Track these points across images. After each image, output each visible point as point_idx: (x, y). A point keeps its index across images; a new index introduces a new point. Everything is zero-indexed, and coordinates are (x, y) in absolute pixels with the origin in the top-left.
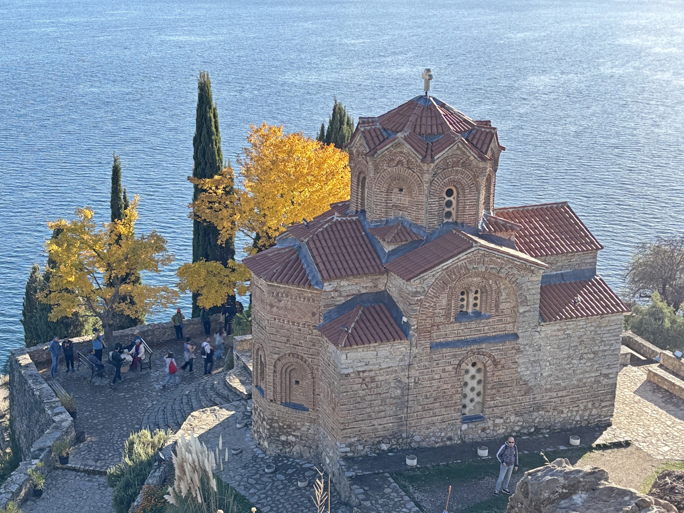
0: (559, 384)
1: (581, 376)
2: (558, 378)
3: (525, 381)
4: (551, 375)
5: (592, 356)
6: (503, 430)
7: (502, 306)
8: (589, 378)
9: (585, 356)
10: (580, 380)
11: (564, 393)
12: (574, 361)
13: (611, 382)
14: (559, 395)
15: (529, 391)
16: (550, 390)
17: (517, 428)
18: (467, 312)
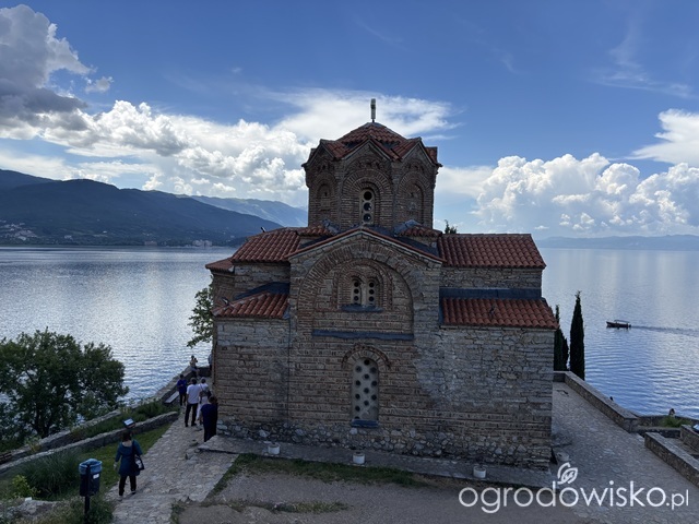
0: (471, 404)
1: (501, 400)
2: (469, 396)
3: (425, 391)
4: (459, 391)
5: (513, 377)
6: (402, 446)
8: (511, 403)
9: (503, 375)
10: (499, 404)
11: (479, 416)
12: (489, 379)
13: (542, 413)
14: (473, 417)
15: (431, 405)
16: (459, 409)
17: (419, 447)
18: (360, 305)
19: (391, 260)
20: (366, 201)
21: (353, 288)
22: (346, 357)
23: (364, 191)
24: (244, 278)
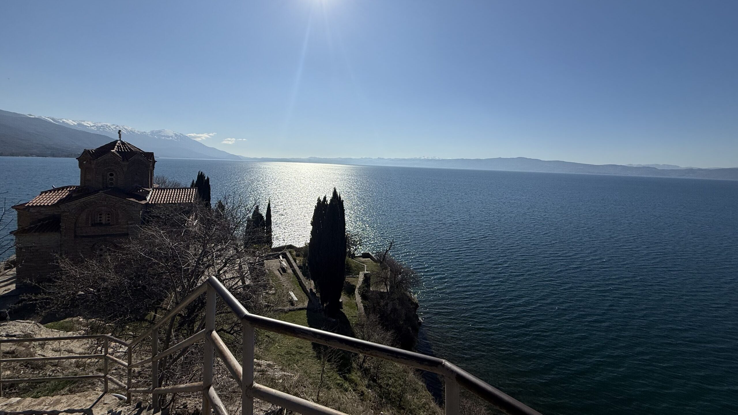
7: (119, 221)
18: (102, 223)
19: (117, 204)
20: (110, 177)
21: (99, 216)
22: (94, 245)
23: (109, 173)
24: (36, 214)
